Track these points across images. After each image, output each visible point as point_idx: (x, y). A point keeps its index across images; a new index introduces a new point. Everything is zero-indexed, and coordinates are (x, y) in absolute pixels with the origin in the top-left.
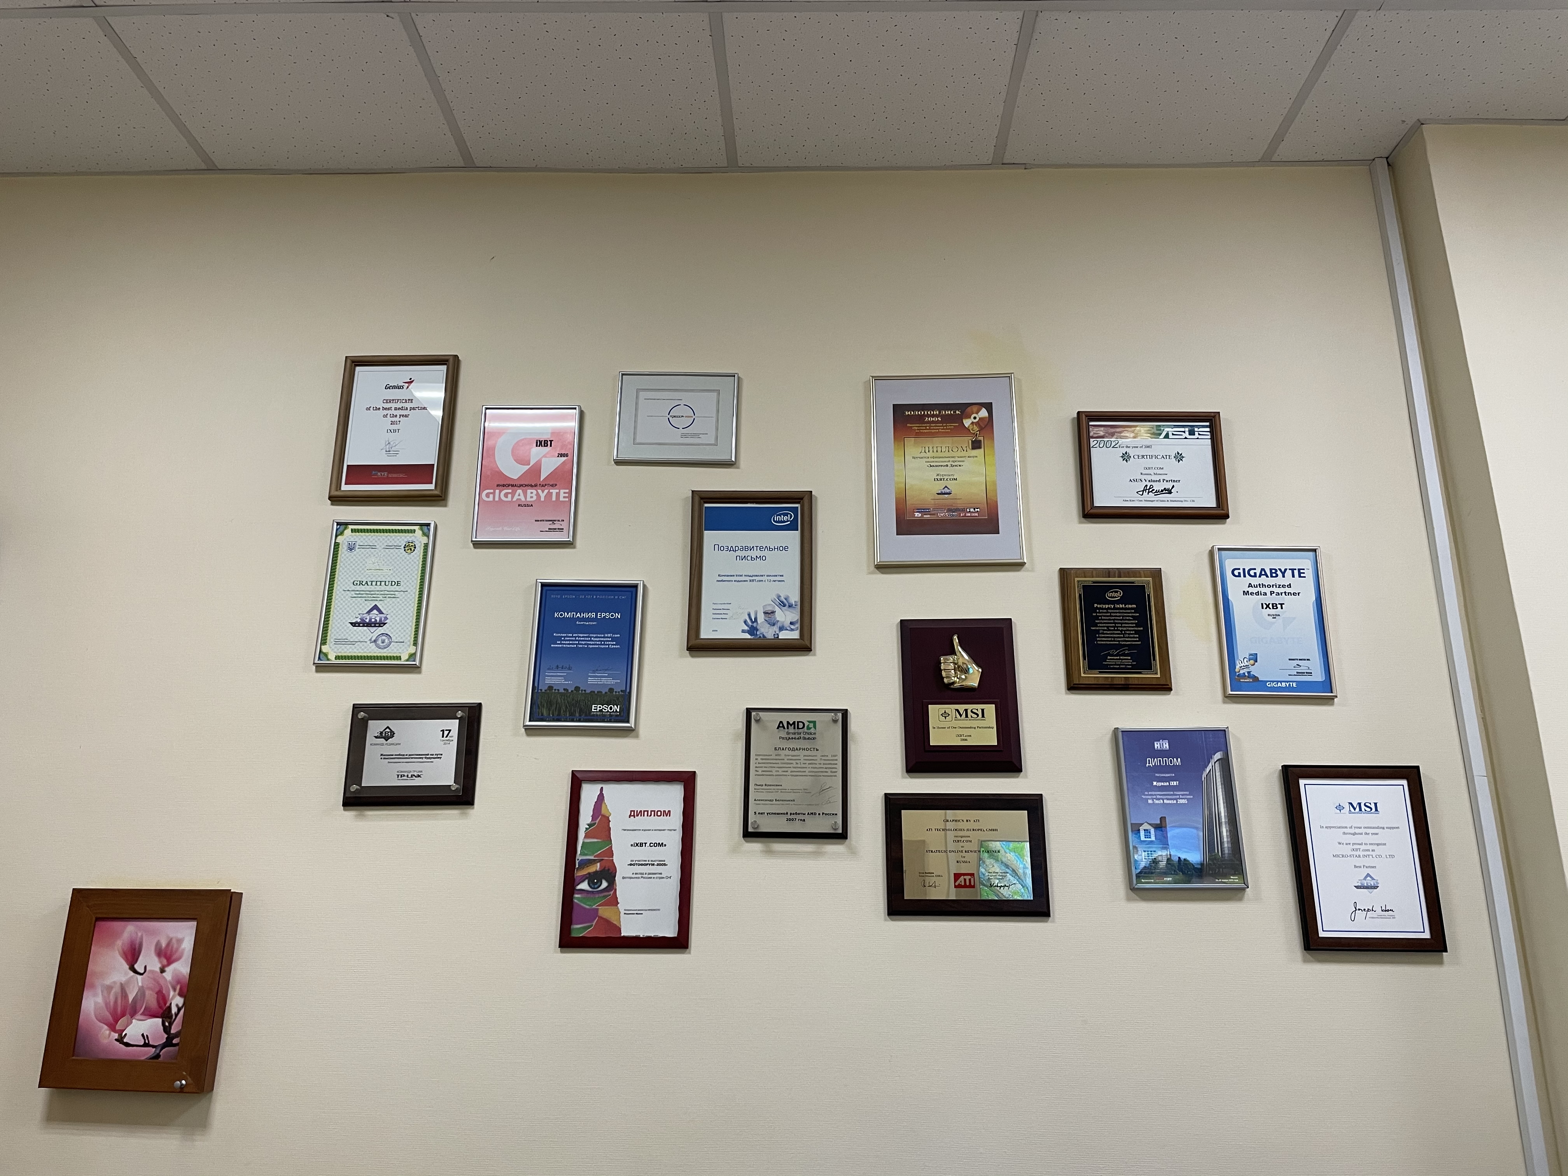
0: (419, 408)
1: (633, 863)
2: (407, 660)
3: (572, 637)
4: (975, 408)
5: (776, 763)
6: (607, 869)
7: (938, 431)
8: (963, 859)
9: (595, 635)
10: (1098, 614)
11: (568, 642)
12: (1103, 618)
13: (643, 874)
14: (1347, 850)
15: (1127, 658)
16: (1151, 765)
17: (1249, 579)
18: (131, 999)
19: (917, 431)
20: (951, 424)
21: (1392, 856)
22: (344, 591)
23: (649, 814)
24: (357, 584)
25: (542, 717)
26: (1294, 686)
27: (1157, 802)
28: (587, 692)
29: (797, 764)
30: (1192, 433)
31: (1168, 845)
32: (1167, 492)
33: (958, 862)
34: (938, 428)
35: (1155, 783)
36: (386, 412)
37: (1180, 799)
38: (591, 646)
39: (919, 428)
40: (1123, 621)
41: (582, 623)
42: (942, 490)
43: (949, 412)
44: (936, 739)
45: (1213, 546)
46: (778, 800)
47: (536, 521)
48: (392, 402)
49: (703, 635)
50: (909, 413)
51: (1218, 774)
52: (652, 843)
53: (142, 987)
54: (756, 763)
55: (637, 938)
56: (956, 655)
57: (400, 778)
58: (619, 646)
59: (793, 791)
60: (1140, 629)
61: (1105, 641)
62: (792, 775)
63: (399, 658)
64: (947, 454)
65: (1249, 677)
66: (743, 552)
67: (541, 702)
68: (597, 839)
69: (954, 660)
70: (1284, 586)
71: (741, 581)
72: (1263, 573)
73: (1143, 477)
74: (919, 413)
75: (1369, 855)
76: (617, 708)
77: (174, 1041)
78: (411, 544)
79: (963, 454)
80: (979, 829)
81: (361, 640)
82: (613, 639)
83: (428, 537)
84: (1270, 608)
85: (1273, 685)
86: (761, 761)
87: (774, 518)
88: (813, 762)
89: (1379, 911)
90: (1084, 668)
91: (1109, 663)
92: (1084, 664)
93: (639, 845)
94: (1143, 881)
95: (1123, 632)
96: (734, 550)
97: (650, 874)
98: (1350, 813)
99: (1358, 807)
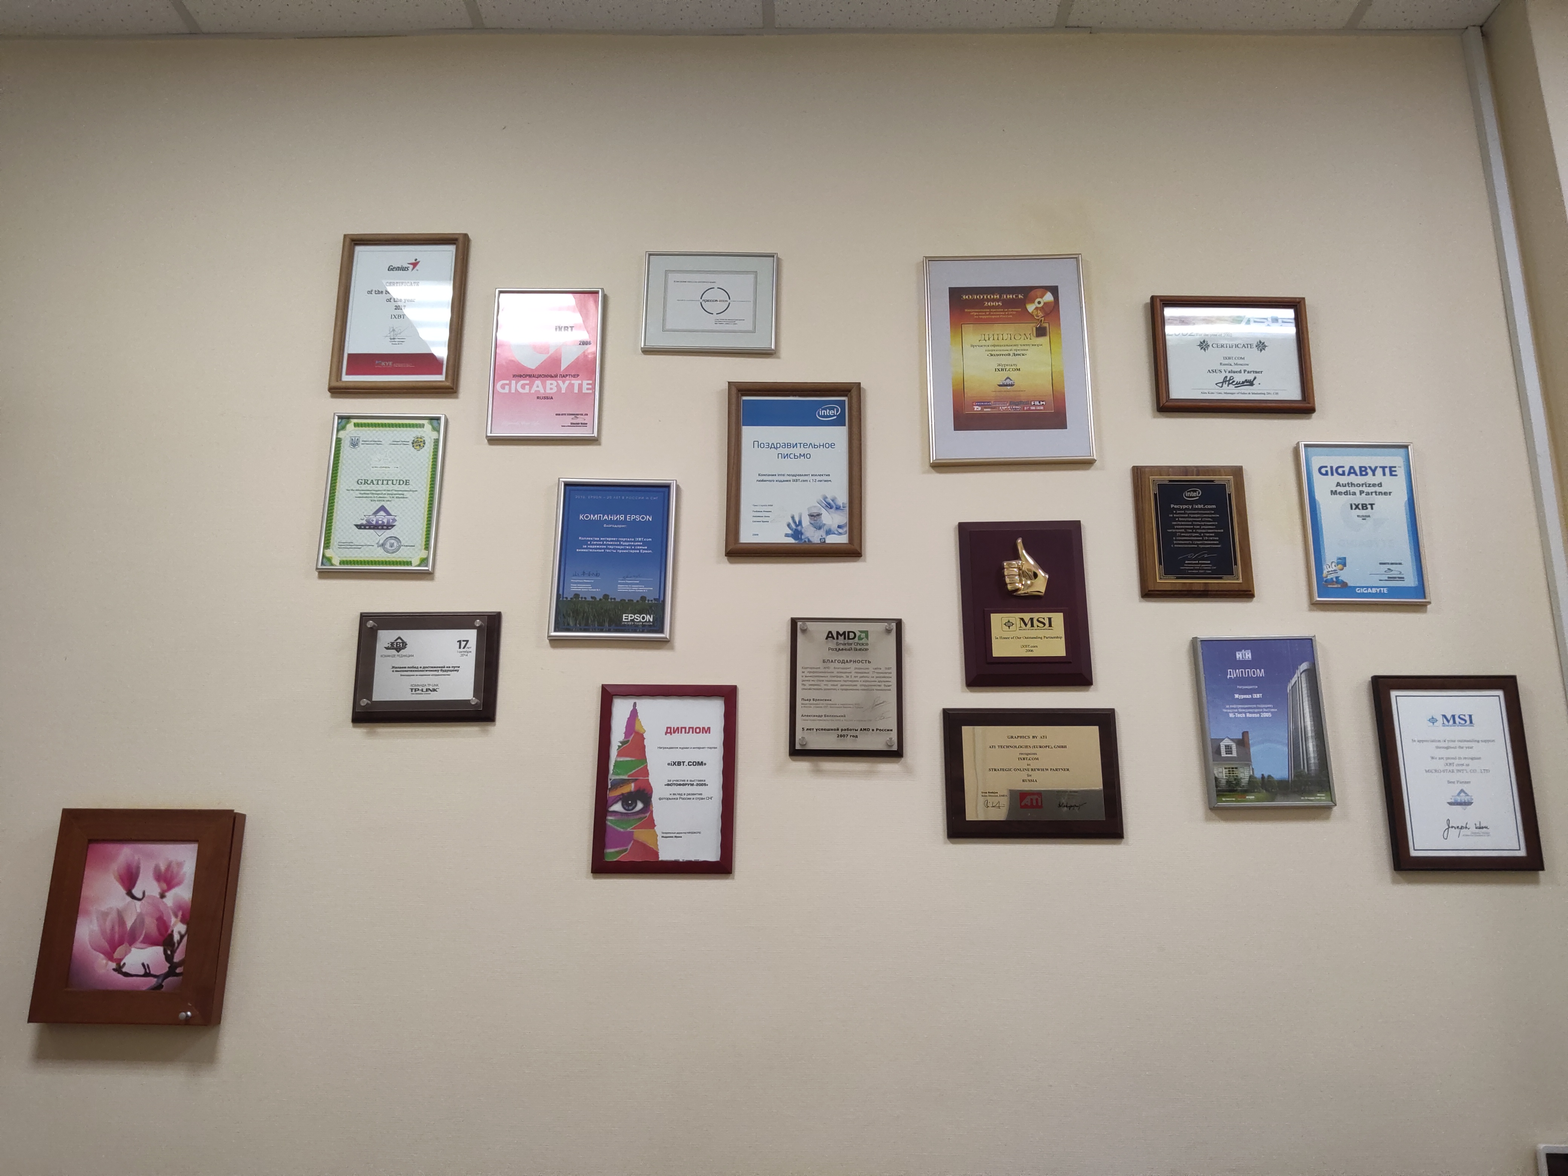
1: (670, 783)
2: (419, 566)
3: (600, 541)
4: (1039, 292)
5: (825, 677)
6: (642, 789)
7: (998, 316)
8: (1030, 778)
10: (1175, 516)
11: (595, 547)
12: (1180, 519)
13: (681, 795)
14: (1440, 765)
15: (1206, 562)
16: (1232, 676)
17: (1336, 478)
18: (129, 924)
19: (975, 317)
20: (1013, 310)
21: (1487, 771)
22: (347, 490)
23: (687, 731)
24: (361, 483)
25: (568, 627)
26: (1385, 592)
27: (1239, 715)
28: (617, 600)
29: (847, 677)
30: (1274, 319)
31: (1251, 761)
32: (1248, 384)
33: (1023, 781)
34: (999, 313)
35: (1237, 696)
36: (388, 296)
37: (1263, 712)
38: (620, 551)
39: (978, 314)
40: (1203, 523)
41: (610, 526)
42: (1004, 382)
43: (1011, 296)
44: (999, 650)
45: (1298, 443)
46: (828, 716)
47: (556, 415)
49: (743, 540)
50: (967, 297)
51: (1304, 685)
52: (691, 762)
53: (141, 912)
54: (803, 676)
55: (676, 863)
57: (413, 692)
58: (650, 551)
59: (844, 706)
60: (1220, 531)
61: (1183, 544)
62: (842, 690)
63: (409, 563)
64: (1008, 342)
65: (1337, 582)
66: (785, 450)
67: (567, 611)
68: (630, 757)
69: (1018, 565)
70: (1374, 485)
71: (784, 481)
73: (1223, 368)
74: (978, 297)
75: (1463, 770)
76: (649, 618)
77: (178, 970)
78: (420, 440)
79: (1027, 342)
80: (1046, 746)
81: (368, 544)
82: (644, 543)
83: (439, 432)
84: (1359, 509)
85: (1363, 590)
86: (808, 675)
87: (819, 413)
88: (865, 675)
89: (1473, 829)
90: (1160, 574)
91: (1187, 568)
92: (1159, 570)
93: (677, 764)
94: (1224, 799)
95: (1202, 535)
96: (776, 447)
97: (689, 794)
98: (1444, 726)
99: (1451, 720)
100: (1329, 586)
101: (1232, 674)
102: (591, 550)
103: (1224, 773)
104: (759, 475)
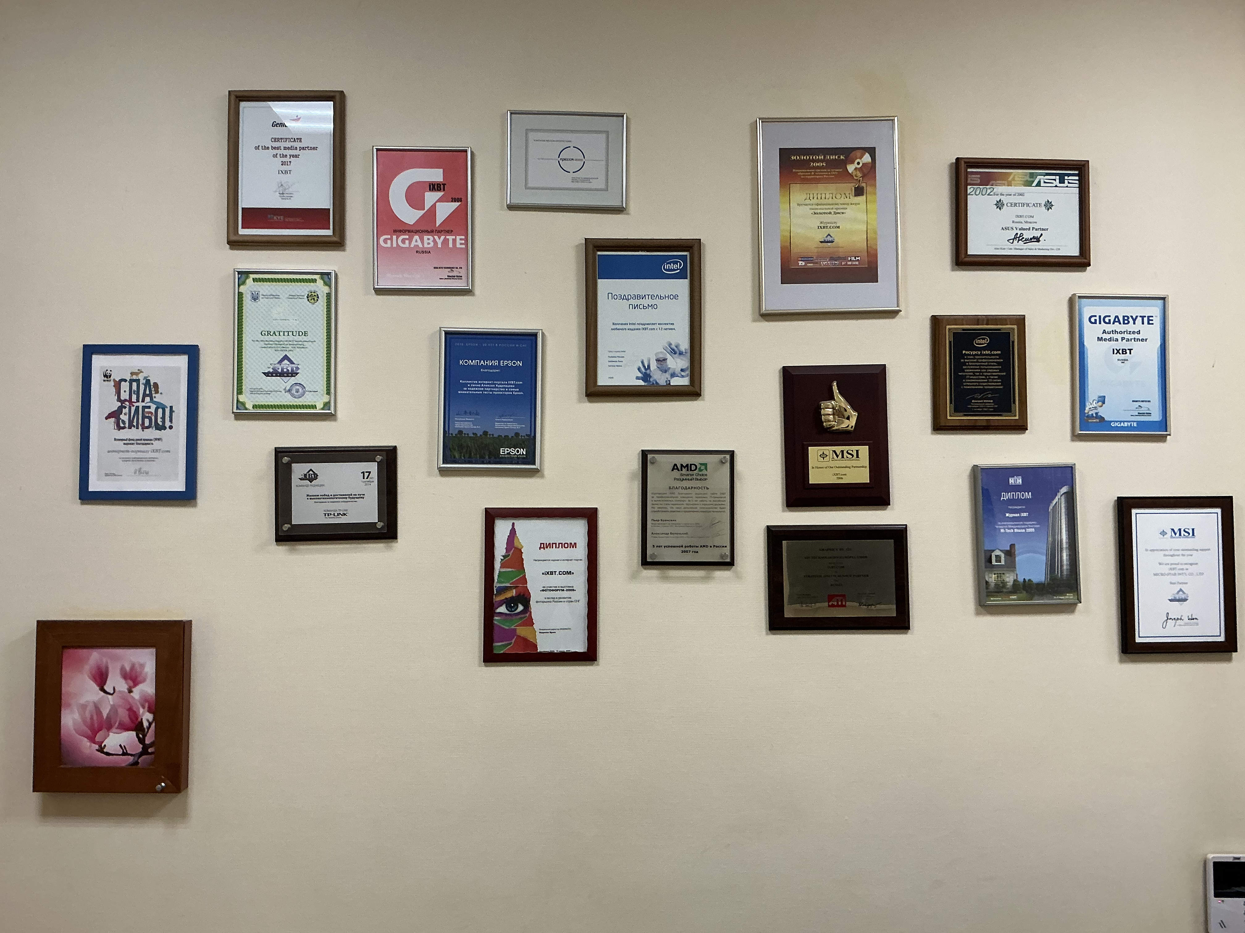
0: (309, 148)
1: (544, 589)
2: (323, 409)
3: (478, 384)
4: (858, 153)
5: (671, 501)
6: (522, 594)
7: (822, 176)
8: (836, 583)
9: (499, 382)
10: (966, 361)
11: (474, 389)
12: (970, 364)
13: (554, 598)
14: (1165, 569)
15: (990, 401)
16: (1005, 498)
17: (1103, 326)
18: (105, 715)
19: (802, 177)
20: (836, 170)
21: (1202, 574)
22: (253, 340)
23: (557, 546)
24: (265, 334)
25: (455, 459)
26: (1135, 426)
27: (1008, 531)
29: (689, 501)
30: (1062, 181)
31: (1015, 568)
32: (1035, 240)
33: (831, 585)
34: (824, 174)
35: (1007, 515)
36: (275, 152)
37: (1028, 528)
38: (496, 393)
39: (804, 174)
40: (989, 367)
41: (486, 370)
42: (826, 239)
43: (834, 157)
44: (816, 477)
45: (1074, 293)
46: (673, 534)
47: (434, 268)
48: (280, 141)
49: (600, 382)
50: (795, 158)
51: (1063, 505)
52: (561, 572)
53: (114, 705)
54: (652, 501)
55: (552, 653)
56: (834, 399)
57: (327, 516)
58: (522, 393)
59: (687, 525)
60: (1002, 374)
61: (971, 386)
62: (685, 512)
63: (314, 407)
64: (830, 201)
65: (1096, 418)
66: (636, 301)
67: (453, 445)
68: (511, 568)
69: (832, 405)
70: (1134, 333)
71: (635, 329)
72: (1117, 320)
73: (1014, 225)
74: (805, 158)
75: (1183, 573)
76: (523, 451)
77: (150, 750)
78: (314, 294)
79: (847, 201)
80: (851, 557)
81: (276, 390)
82: (516, 386)
83: (330, 286)
84: (1120, 354)
85: (1116, 424)
86: (658, 499)
87: (664, 265)
88: (704, 499)
89: (1186, 620)
90: (950, 412)
91: (973, 406)
92: (950, 407)
93: (549, 573)
94: (992, 599)
95: (988, 377)
96: (627, 298)
97: (561, 598)
98: (1171, 538)
99: (1178, 533)
100: (1090, 421)
101: (1006, 496)
102: (471, 392)
103: (993, 579)
104: (613, 324)
